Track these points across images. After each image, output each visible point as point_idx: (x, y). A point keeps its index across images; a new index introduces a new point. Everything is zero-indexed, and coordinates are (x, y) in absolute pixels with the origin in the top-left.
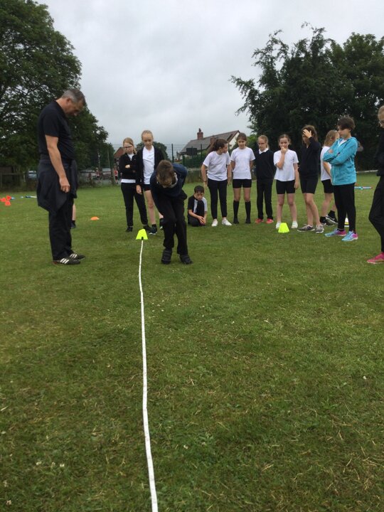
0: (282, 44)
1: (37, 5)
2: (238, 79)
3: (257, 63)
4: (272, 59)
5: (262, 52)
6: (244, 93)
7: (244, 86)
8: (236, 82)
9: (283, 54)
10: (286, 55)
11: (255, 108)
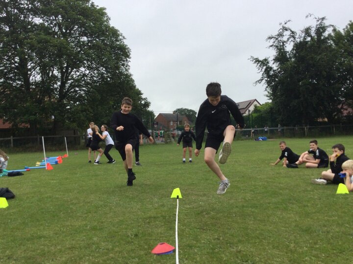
0: (291, 31)
1: (98, 8)
2: (256, 59)
3: (271, 46)
4: (283, 43)
5: (275, 38)
6: (260, 68)
7: (261, 64)
8: (254, 61)
9: (292, 39)
10: (295, 39)
11: (270, 81)
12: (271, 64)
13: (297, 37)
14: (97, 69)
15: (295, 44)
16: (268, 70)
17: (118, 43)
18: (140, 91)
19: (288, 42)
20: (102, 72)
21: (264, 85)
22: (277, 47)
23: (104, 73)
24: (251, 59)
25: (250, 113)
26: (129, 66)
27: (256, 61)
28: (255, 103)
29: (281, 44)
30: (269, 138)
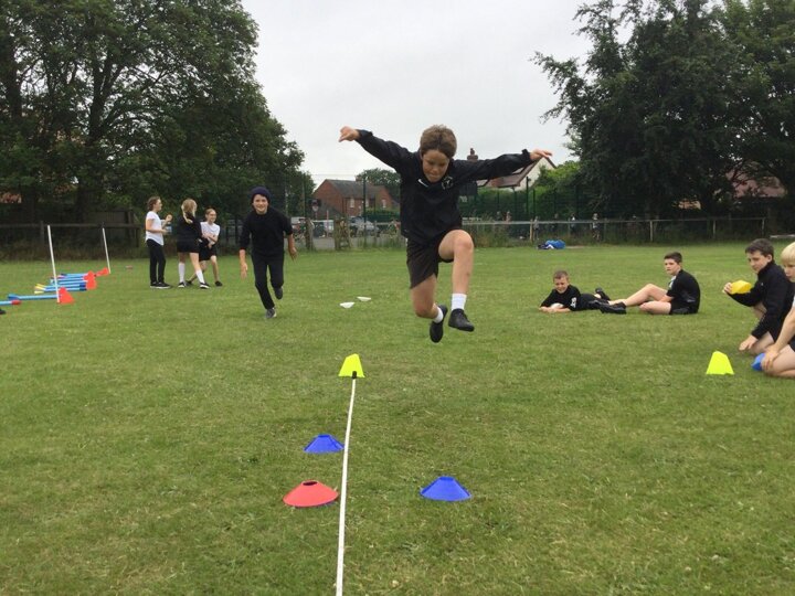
2: (548, 59)
3: (584, 30)
4: (611, 23)
5: (593, 11)
6: (557, 83)
7: (557, 72)
8: (544, 63)
9: (632, 15)
10: (637, 15)
11: (578, 111)
12: (581, 73)
13: (643, 10)
14: (179, 68)
15: (638, 27)
16: (575, 85)
17: (228, 8)
18: (280, 126)
19: (623, 23)
20: (190, 77)
21: (563, 121)
22: (596, 31)
23: (195, 79)
24: (537, 60)
25: (530, 185)
26: (254, 65)
27: (548, 65)
28: (543, 162)
29: (607, 26)
30: (570, 244)
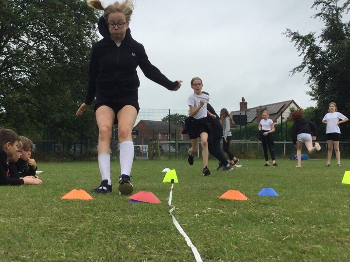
2: (295, 33)
3: (319, 15)
4: (337, 11)
7: (301, 42)
16: (314, 50)
22: (327, 16)
24: (287, 34)
25: (284, 121)
27: (295, 38)
